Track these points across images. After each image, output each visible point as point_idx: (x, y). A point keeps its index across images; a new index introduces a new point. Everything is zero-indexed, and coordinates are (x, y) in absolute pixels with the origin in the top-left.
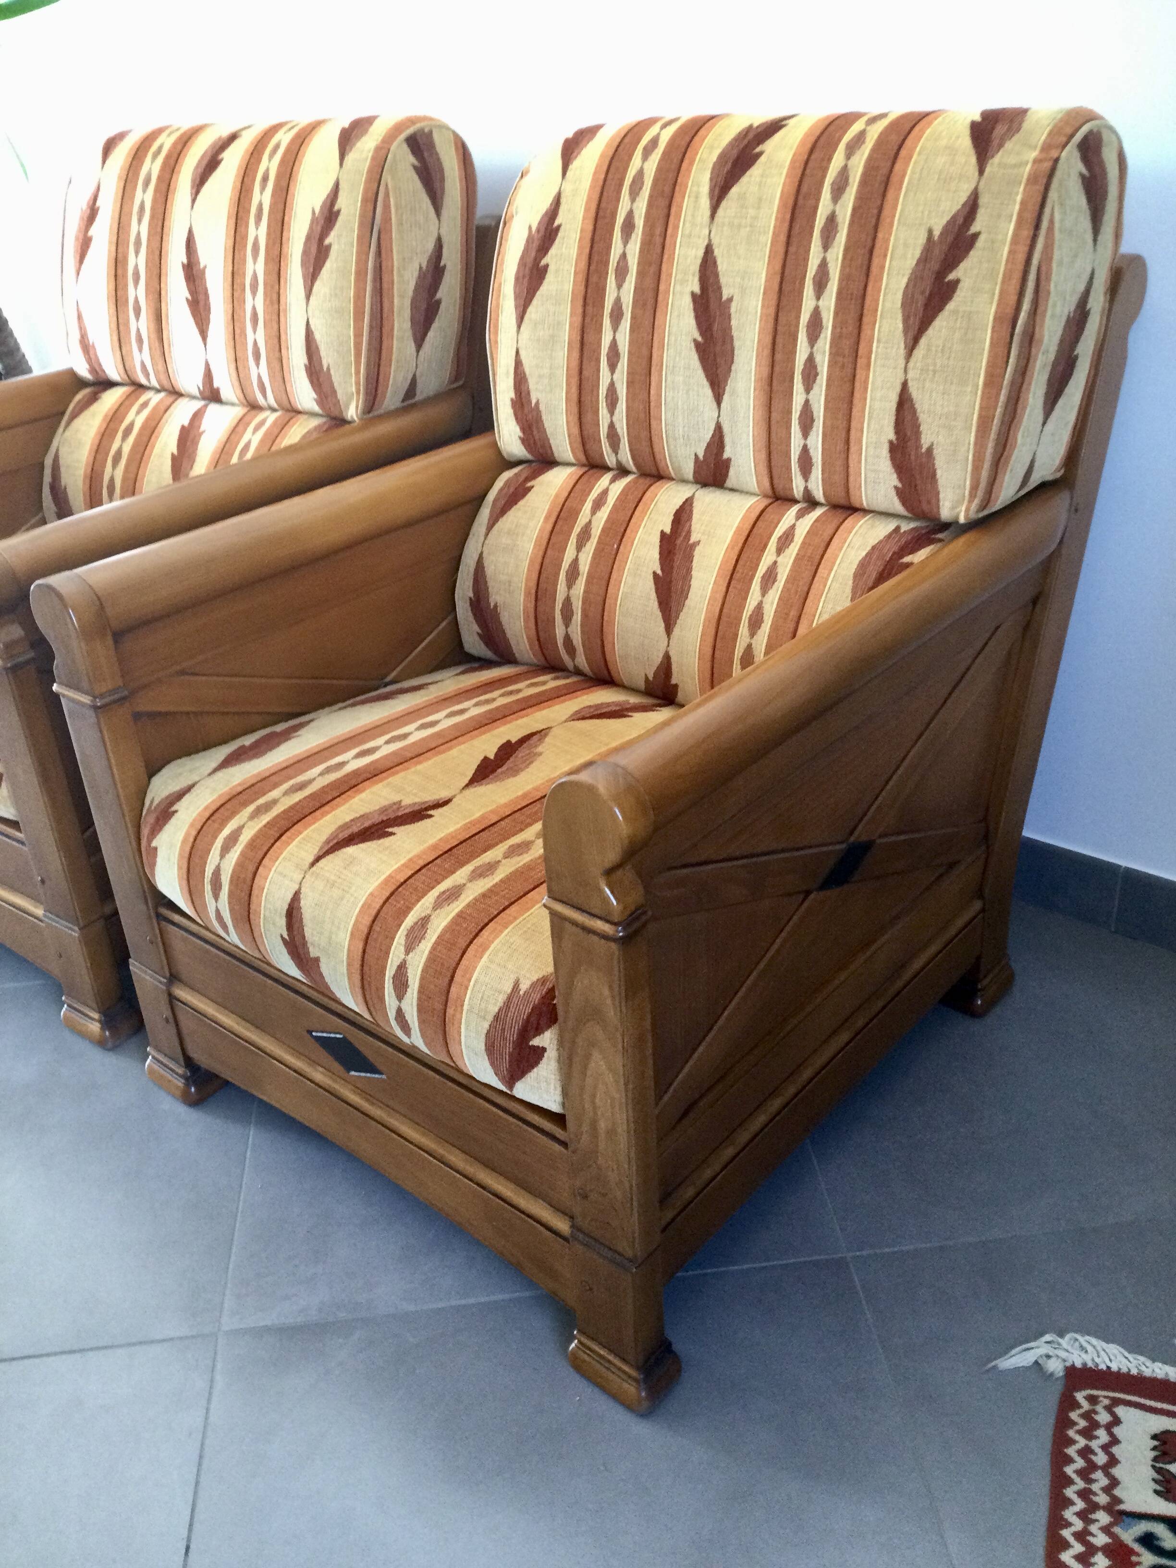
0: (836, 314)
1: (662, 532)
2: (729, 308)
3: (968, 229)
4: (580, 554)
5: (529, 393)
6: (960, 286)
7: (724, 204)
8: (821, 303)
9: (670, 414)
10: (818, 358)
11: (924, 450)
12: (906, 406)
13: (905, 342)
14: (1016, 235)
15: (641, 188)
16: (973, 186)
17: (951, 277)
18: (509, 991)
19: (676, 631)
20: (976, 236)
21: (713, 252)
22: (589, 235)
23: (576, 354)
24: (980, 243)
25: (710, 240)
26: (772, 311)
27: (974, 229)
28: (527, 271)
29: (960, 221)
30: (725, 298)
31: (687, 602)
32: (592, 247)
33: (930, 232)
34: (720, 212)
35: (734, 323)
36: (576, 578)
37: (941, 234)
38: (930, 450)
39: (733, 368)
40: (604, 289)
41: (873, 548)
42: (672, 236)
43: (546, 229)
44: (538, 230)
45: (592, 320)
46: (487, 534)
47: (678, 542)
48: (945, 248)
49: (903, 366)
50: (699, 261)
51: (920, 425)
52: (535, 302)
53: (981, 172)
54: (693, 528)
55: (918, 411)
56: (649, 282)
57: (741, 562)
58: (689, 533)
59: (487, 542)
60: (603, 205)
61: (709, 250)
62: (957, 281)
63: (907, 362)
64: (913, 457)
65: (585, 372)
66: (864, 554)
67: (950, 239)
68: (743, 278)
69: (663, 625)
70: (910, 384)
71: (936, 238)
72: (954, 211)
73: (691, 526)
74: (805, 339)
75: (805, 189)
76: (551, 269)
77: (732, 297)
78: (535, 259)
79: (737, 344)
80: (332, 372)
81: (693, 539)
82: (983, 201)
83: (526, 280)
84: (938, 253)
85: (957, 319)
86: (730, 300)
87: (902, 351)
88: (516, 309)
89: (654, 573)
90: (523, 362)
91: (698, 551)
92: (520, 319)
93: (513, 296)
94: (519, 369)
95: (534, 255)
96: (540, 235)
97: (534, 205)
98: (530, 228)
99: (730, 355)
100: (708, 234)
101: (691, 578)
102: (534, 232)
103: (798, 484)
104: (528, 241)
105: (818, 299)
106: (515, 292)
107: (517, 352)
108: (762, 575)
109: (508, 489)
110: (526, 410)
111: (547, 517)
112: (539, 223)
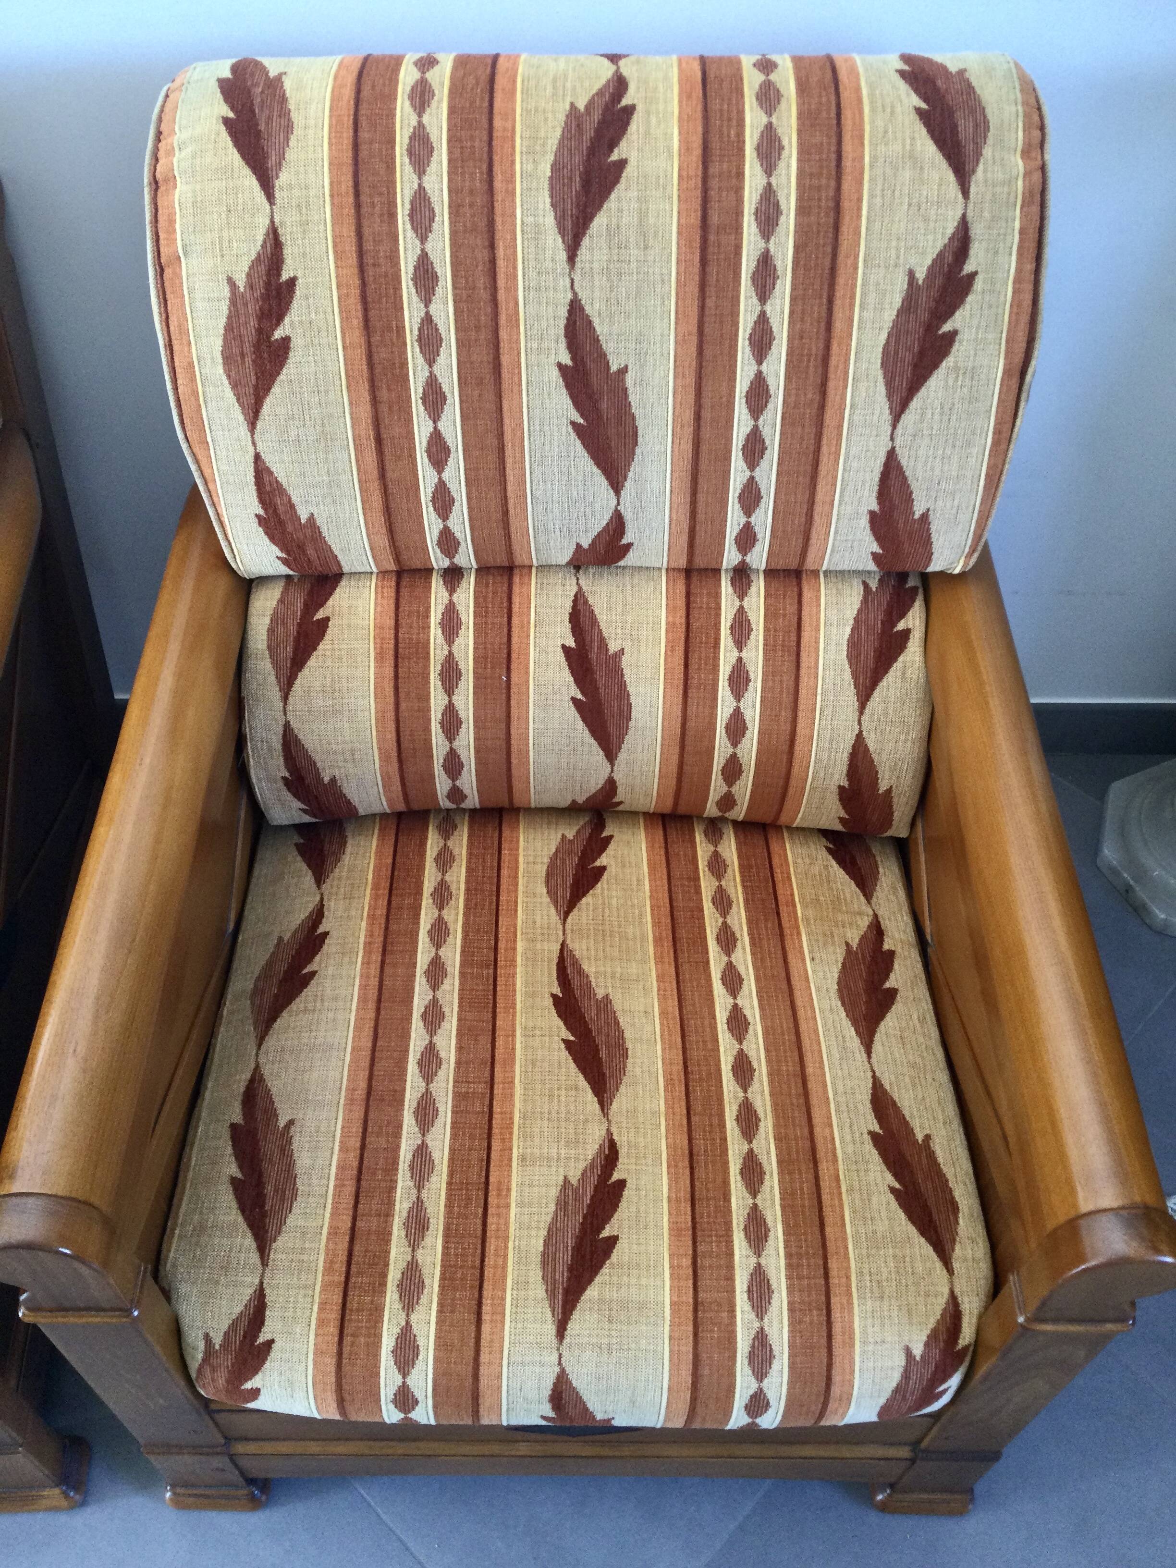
0: (788, 378)
1: (564, 647)
2: (623, 380)
3: (961, 269)
4: (455, 698)
5: (292, 506)
6: (958, 338)
7: (586, 242)
8: (764, 367)
9: (540, 508)
10: (766, 432)
11: (917, 516)
12: (893, 475)
13: (891, 408)
14: (1019, 270)
15: (432, 219)
16: (959, 213)
17: (947, 327)
18: (903, 1363)
19: (622, 756)
20: (973, 276)
21: (582, 309)
22: (355, 292)
23: (371, 457)
24: (979, 284)
25: (575, 294)
26: (691, 380)
27: (968, 268)
28: (248, 348)
29: (949, 259)
30: (614, 368)
31: (632, 724)
32: (366, 310)
33: (911, 274)
34: (583, 253)
35: (633, 398)
36: (458, 727)
37: (927, 277)
38: (925, 517)
39: (638, 451)
40: (404, 364)
41: (857, 620)
42: (508, 289)
43: (268, 284)
44: (250, 286)
45: (390, 408)
46: (285, 698)
47: (593, 656)
48: (934, 293)
49: (889, 433)
50: (562, 323)
51: (911, 493)
52: (276, 390)
53: (965, 193)
54: (605, 634)
55: (910, 479)
56: (481, 355)
57: (693, 667)
58: (603, 643)
59: (290, 708)
60: (368, 246)
61: (575, 308)
62: (954, 334)
63: (894, 427)
64: (901, 525)
65: (389, 475)
66: (848, 630)
67: (939, 282)
68: (638, 342)
69: (601, 753)
70: (898, 450)
71: (920, 282)
72: (939, 245)
73: (600, 631)
74: (745, 411)
75: (714, 219)
76: (297, 343)
77: (626, 367)
78: (260, 331)
79: (640, 423)
81: (613, 647)
82: (977, 231)
83: (248, 360)
84: (925, 302)
85: (957, 377)
86: (624, 371)
87: (887, 416)
88: (238, 400)
89: (574, 699)
90: (274, 469)
91: (625, 661)
92: (253, 415)
93: (226, 382)
94: (266, 478)
95: (253, 323)
96: (257, 294)
97: (225, 244)
98: (231, 282)
99: (631, 437)
100: (569, 285)
101: (629, 695)
102: (242, 289)
103: (731, 557)
104: (233, 302)
105: (760, 362)
106: (229, 377)
107: (257, 457)
108: (727, 677)
109: (284, 623)
110: (290, 528)
111: (380, 657)
112: (248, 275)
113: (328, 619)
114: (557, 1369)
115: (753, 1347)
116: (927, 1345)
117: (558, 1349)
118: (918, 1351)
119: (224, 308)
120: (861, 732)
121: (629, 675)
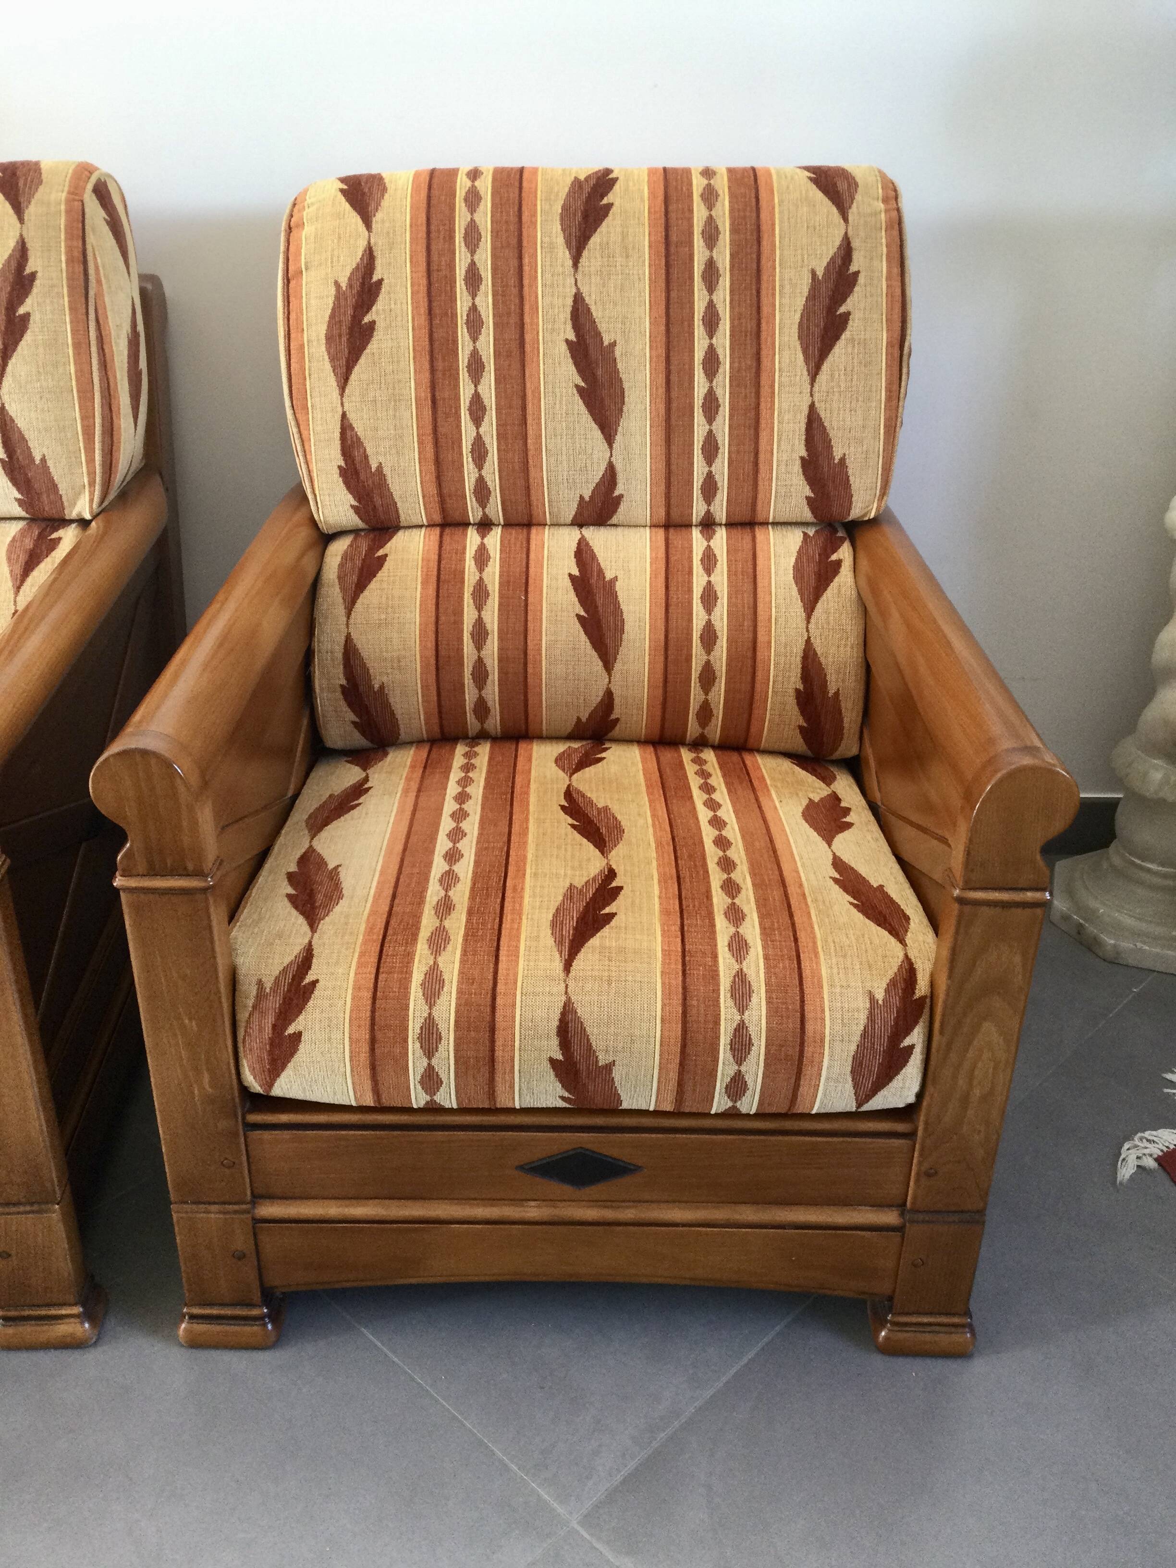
0: (732, 349)
1: (570, 575)
2: (613, 352)
3: (848, 269)
4: (483, 613)
5: (366, 457)
6: (851, 317)
7: (585, 253)
8: (714, 341)
9: (552, 460)
10: (719, 392)
11: (836, 461)
12: (815, 425)
13: (808, 370)
14: (889, 272)
15: (479, 240)
16: (843, 232)
17: (842, 309)
18: (868, 1005)
19: (618, 666)
20: (857, 273)
21: (583, 300)
22: (423, 289)
23: (427, 412)
24: (861, 279)
25: (578, 289)
26: (662, 351)
27: (853, 268)
28: (345, 329)
29: (839, 261)
30: (606, 343)
31: (625, 636)
32: (430, 302)
33: (813, 273)
34: (583, 261)
35: (619, 366)
36: (486, 638)
37: (824, 274)
38: (843, 460)
39: (625, 409)
40: (455, 342)
41: (799, 552)
42: (530, 286)
43: (363, 284)
44: (350, 286)
45: (444, 374)
46: (348, 615)
47: (593, 581)
48: (831, 285)
49: (809, 390)
50: (569, 310)
51: (830, 440)
52: (362, 360)
53: (846, 220)
54: (603, 565)
55: (828, 428)
56: (511, 334)
57: (672, 588)
58: (601, 572)
59: (352, 621)
60: (435, 257)
61: (578, 299)
62: (848, 314)
63: (812, 385)
64: (826, 470)
65: (441, 430)
66: (793, 560)
67: (833, 277)
68: (623, 323)
69: (601, 663)
70: (817, 405)
71: (820, 278)
72: (831, 253)
73: (599, 564)
74: (702, 375)
75: (674, 238)
76: (380, 326)
77: (615, 342)
78: (354, 317)
79: (626, 385)
80: (50, 463)
81: (609, 576)
82: (855, 244)
83: (344, 339)
84: (825, 291)
85: (854, 346)
86: (613, 344)
87: (806, 378)
88: (334, 371)
89: (578, 616)
90: (355, 425)
91: (619, 586)
92: (344, 381)
93: (326, 357)
94: (349, 433)
95: (350, 312)
96: (355, 291)
97: (335, 259)
98: (337, 284)
99: (620, 397)
100: (574, 282)
101: (622, 612)
102: (344, 288)
103: (698, 509)
104: (337, 298)
105: (711, 338)
106: (329, 353)
107: (344, 415)
108: (699, 596)
109: (352, 559)
110: (362, 476)
111: (425, 583)
112: (350, 279)
113: (386, 555)
114: (564, 998)
115: (734, 982)
116: (887, 991)
117: (565, 981)
118: (880, 995)
119: (330, 301)
120: (809, 638)
121: (622, 596)
